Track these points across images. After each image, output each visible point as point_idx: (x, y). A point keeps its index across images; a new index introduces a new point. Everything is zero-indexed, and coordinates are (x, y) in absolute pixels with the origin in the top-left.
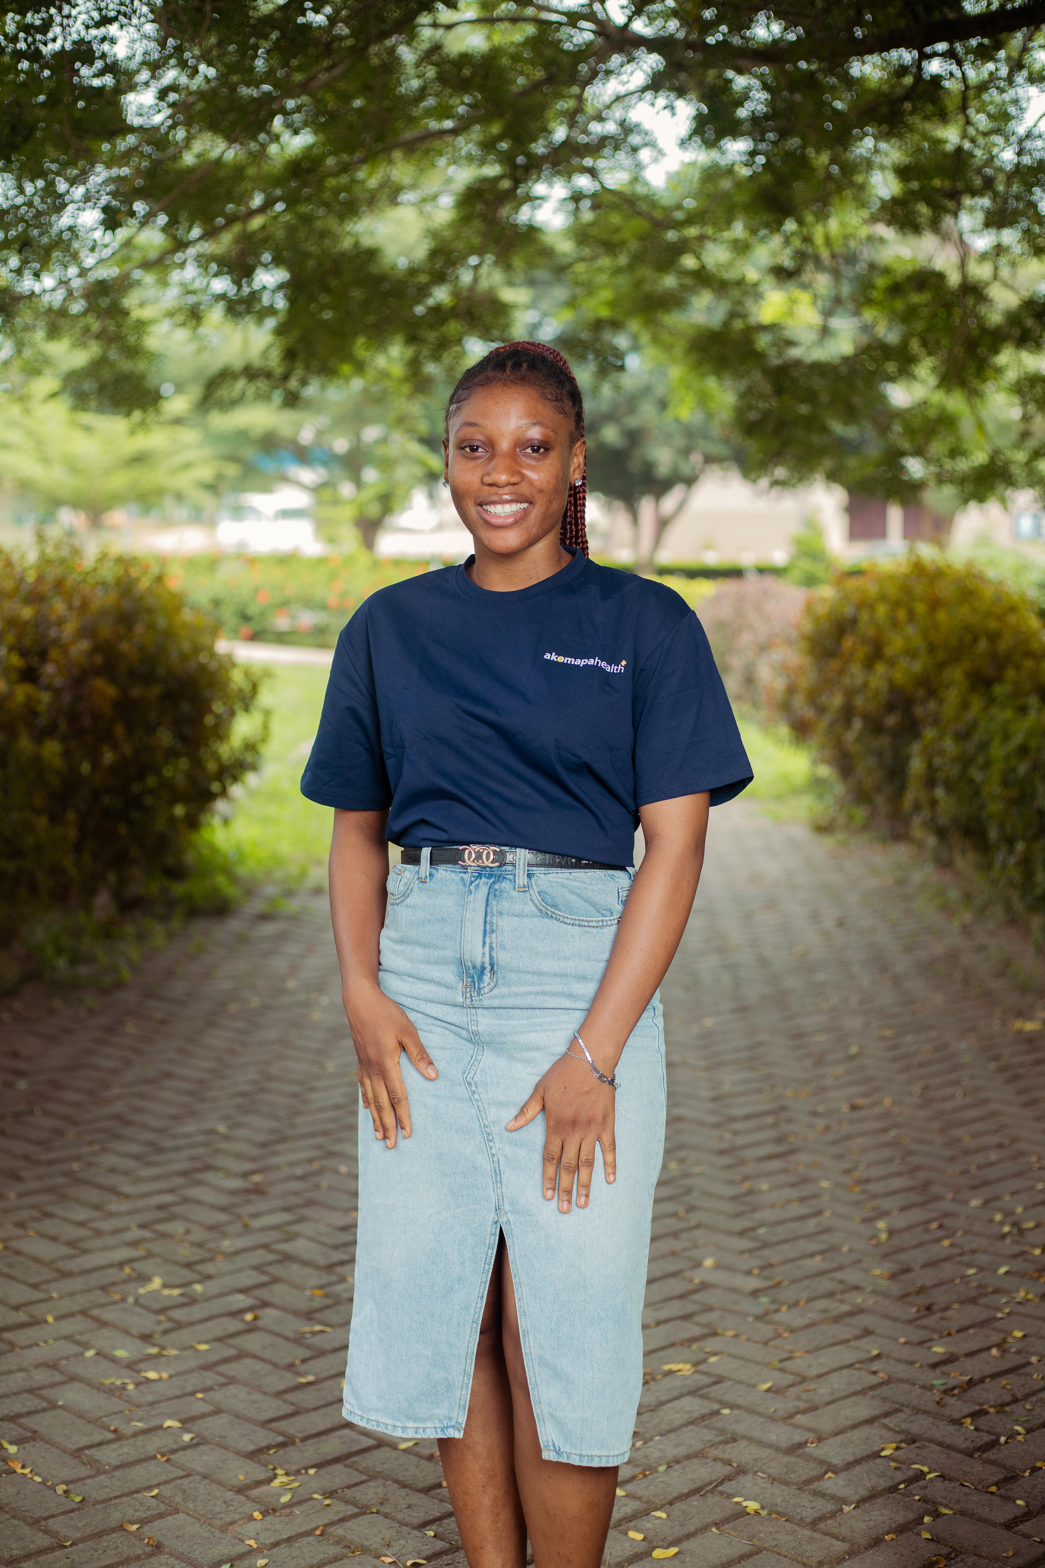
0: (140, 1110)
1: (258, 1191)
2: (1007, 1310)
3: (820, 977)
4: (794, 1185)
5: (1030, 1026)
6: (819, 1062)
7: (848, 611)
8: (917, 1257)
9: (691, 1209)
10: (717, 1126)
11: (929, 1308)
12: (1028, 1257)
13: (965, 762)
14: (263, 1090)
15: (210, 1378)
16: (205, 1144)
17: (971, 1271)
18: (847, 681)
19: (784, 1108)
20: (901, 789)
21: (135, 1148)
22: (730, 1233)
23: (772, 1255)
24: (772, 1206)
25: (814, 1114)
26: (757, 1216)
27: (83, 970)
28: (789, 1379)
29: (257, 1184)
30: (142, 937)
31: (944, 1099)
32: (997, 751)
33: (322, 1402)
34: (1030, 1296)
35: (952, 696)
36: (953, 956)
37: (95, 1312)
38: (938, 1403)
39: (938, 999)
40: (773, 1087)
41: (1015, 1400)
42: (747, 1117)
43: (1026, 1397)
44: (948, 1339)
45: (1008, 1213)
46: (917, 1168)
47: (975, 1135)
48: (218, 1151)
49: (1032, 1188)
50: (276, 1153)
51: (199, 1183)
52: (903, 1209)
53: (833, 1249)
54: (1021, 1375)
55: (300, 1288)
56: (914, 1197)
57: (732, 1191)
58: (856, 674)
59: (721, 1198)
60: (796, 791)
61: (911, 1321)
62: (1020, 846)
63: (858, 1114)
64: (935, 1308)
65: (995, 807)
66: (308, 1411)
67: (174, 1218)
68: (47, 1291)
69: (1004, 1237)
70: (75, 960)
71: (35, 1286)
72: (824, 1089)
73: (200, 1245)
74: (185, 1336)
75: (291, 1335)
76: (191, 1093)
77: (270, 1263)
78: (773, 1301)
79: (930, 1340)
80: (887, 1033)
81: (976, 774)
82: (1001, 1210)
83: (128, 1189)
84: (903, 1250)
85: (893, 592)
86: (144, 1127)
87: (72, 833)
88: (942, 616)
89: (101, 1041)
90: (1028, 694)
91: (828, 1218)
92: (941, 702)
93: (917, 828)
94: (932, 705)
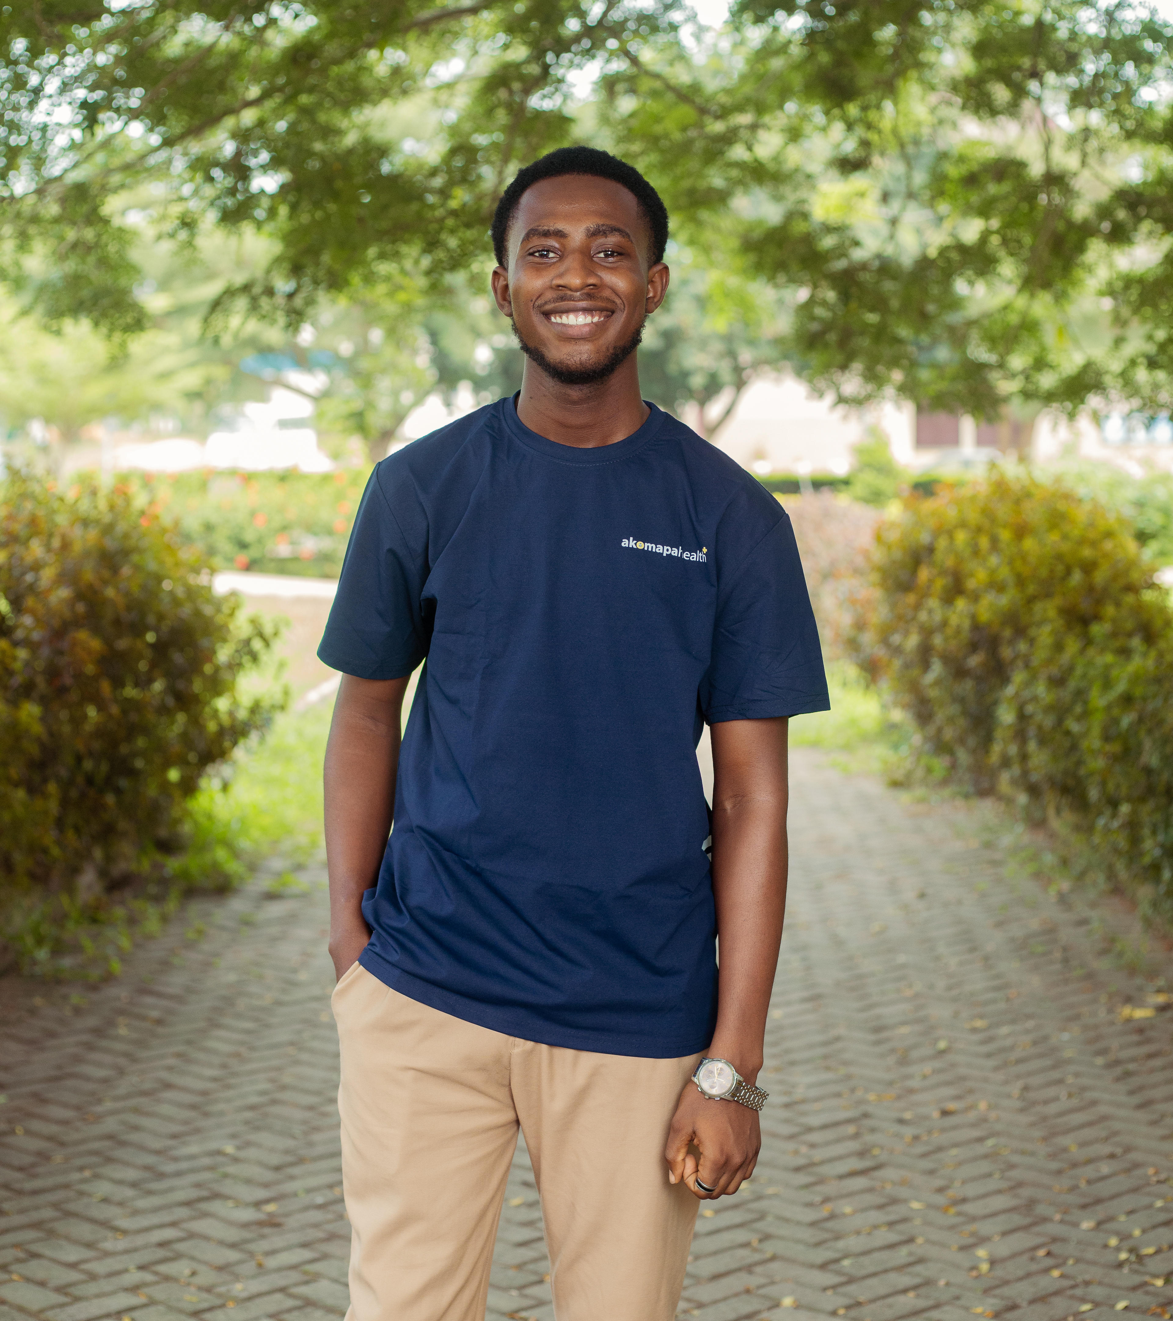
0: (136, 1128)
1: (273, 1223)
3: (902, 959)
4: (880, 1207)
5: (1140, 1014)
6: (904, 1061)
7: (924, 537)
8: (1023, 1291)
9: (766, 1237)
10: (792, 1137)
12: (1150, 1288)
13: (1060, 711)
14: (274, 1102)
16: (211, 1168)
17: (1086, 1307)
18: (923, 618)
19: (865, 1115)
20: (987, 740)
21: (131, 1174)
22: (812, 1266)
23: (858, 1291)
24: (857, 1232)
25: (901, 1121)
26: (841, 1244)
27: (67, 962)
29: (271, 1215)
30: (132, 921)
31: (1046, 1102)
32: (1097, 699)
35: (1044, 636)
36: (1050, 931)
39: (1035, 981)
40: (853, 1090)
42: (825, 1127)
45: (1124, 1237)
46: (1020, 1184)
47: (1083, 1144)
48: (226, 1177)
49: (1150, 1206)
50: (292, 1178)
51: (205, 1215)
52: (1004, 1234)
53: (928, 1283)
56: (1017, 1220)
57: (811, 1215)
58: (933, 609)
59: (798, 1223)
60: (866, 739)
62: (1125, 808)
63: (949, 1121)
65: (1095, 763)
67: (178, 1257)
69: (1120, 1265)
70: (59, 949)
72: (911, 1091)
73: (208, 1290)
76: (193, 1107)
80: (979, 1024)
81: (1074, 727)
82: (1117, 1233)
83: (124, 1223)
84: (1006, 1283)
85: (973, 516)
86: (142, 1148)
87: (53, 806)
88: (1029, 544)
89: (90, 1047)
90: (1130, 635)
91: (919, 1247)
92: (1032, 642)
93: (1004, 784)
94: (1021, 646)
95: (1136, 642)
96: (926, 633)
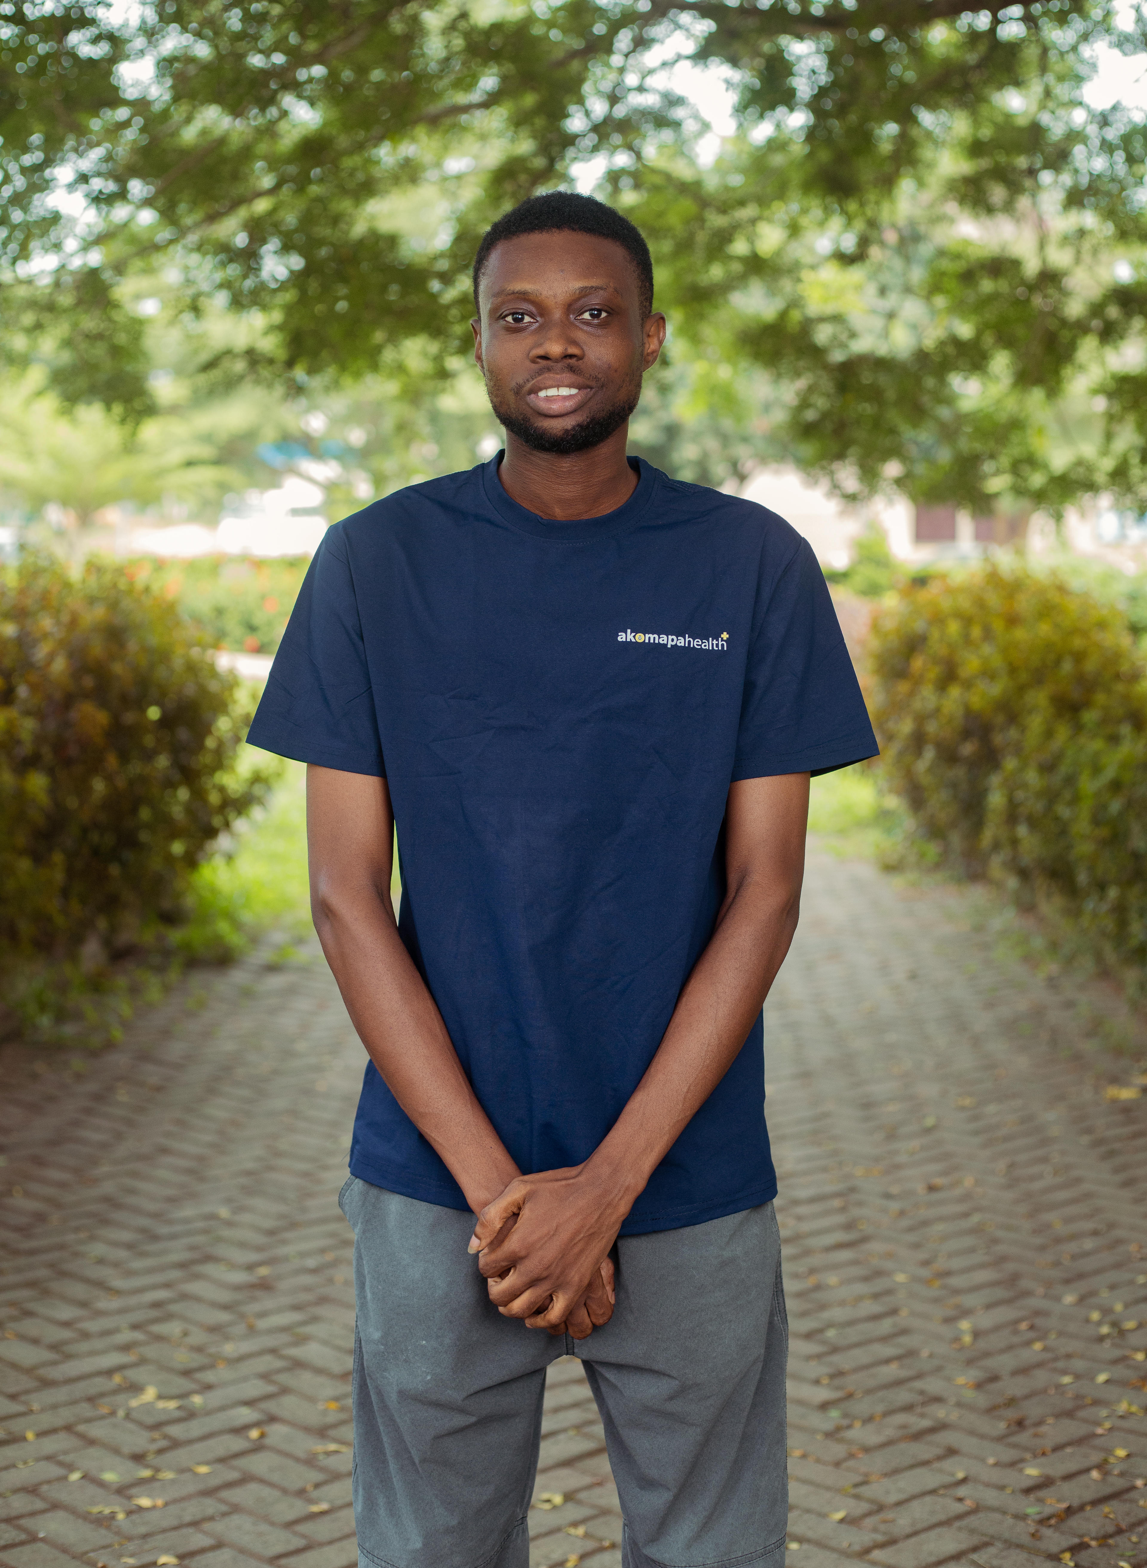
0: (132, 1191)
1: (265, 1286)
2: (1107, 1425)
3: (892, 1037)
4: (866, 1279)
5: (1125, 1094)
6: (892, 1136)
7: (919, 626)
8: (1005, 1362)
11: (1020, 1424)
12: (1130, 1362)
13: (1051, 797)
14: (270, 1168)
15: (210, 1506)
16: (206, 1231)
17: (1067, 1380)
18: (917, 705)
19: (853, 1190)
20: (978, 825)
21: (126, 1236)
22: (798, 1336)
23: (842, 1361)
24: (842, 1303)
25: (888, 1196)
26: (826, 1315)
27: (69, 1030)
28: (864, 1507)
29: (263, 1278)
30: (135, 990)
31: (1032, 1178)
32: (1088, 785)
33: (337, 1535)
34: (1134, 1409)
35: (1036, 723)
36: (1038, 1013)
37: (81, 1428)
38: (1033, 1535)
39: (1022, 1062)
40: (840, 1164)
41: (1119, 1531)
42: (812, 1200)
43: (1133, 1526)
44: (1043, 1460)
45: (1106, 1311)
46: (1003, 1259)
47: (1067, 1221)
48: (219, 1240)
49: (1132, 1282)
50: (284, 1242)
51: (197, 1277)
53: (911, 1354)
54: (1126, 1501)
55: (312, 1400)
56: (1000, 1293)
57: (797, 1286)
58: (927, 698)
60: (860, 824)
61: (1000, 1439)
62: (1113, 892)
63: (936, 1196)
64: (1027, 1422)
65: (1084, 848)
66: (321, 1545)
67: (169, 1317)
68: (25, 1403)
69: (1101, 1339)
70: (61, 1016)
71: (13, 1397)
72: (898, 1167)
73: (199, 1349)
74: (181, 1456)
75: (301, 1455)
76: (190, 1172)
77: (279, 1371)
78: (845, 1415)
79: (1022, 1460)
80: (968, 1102)
81: (1063, 811)
82: (1099, 1308)
83: (118, 1283)
84: (987, 1355)
85: (965, 606)
86: (137, 1210)
87: (59, 876)
88: (1020, 633)
89: (88, 1111)
90: (1119, 721)
91: (904, 1318)
92: (1023, 729)
93: (996, 866)
94: (1013, 733)
95: (1126, 729)
96: (921, 719)
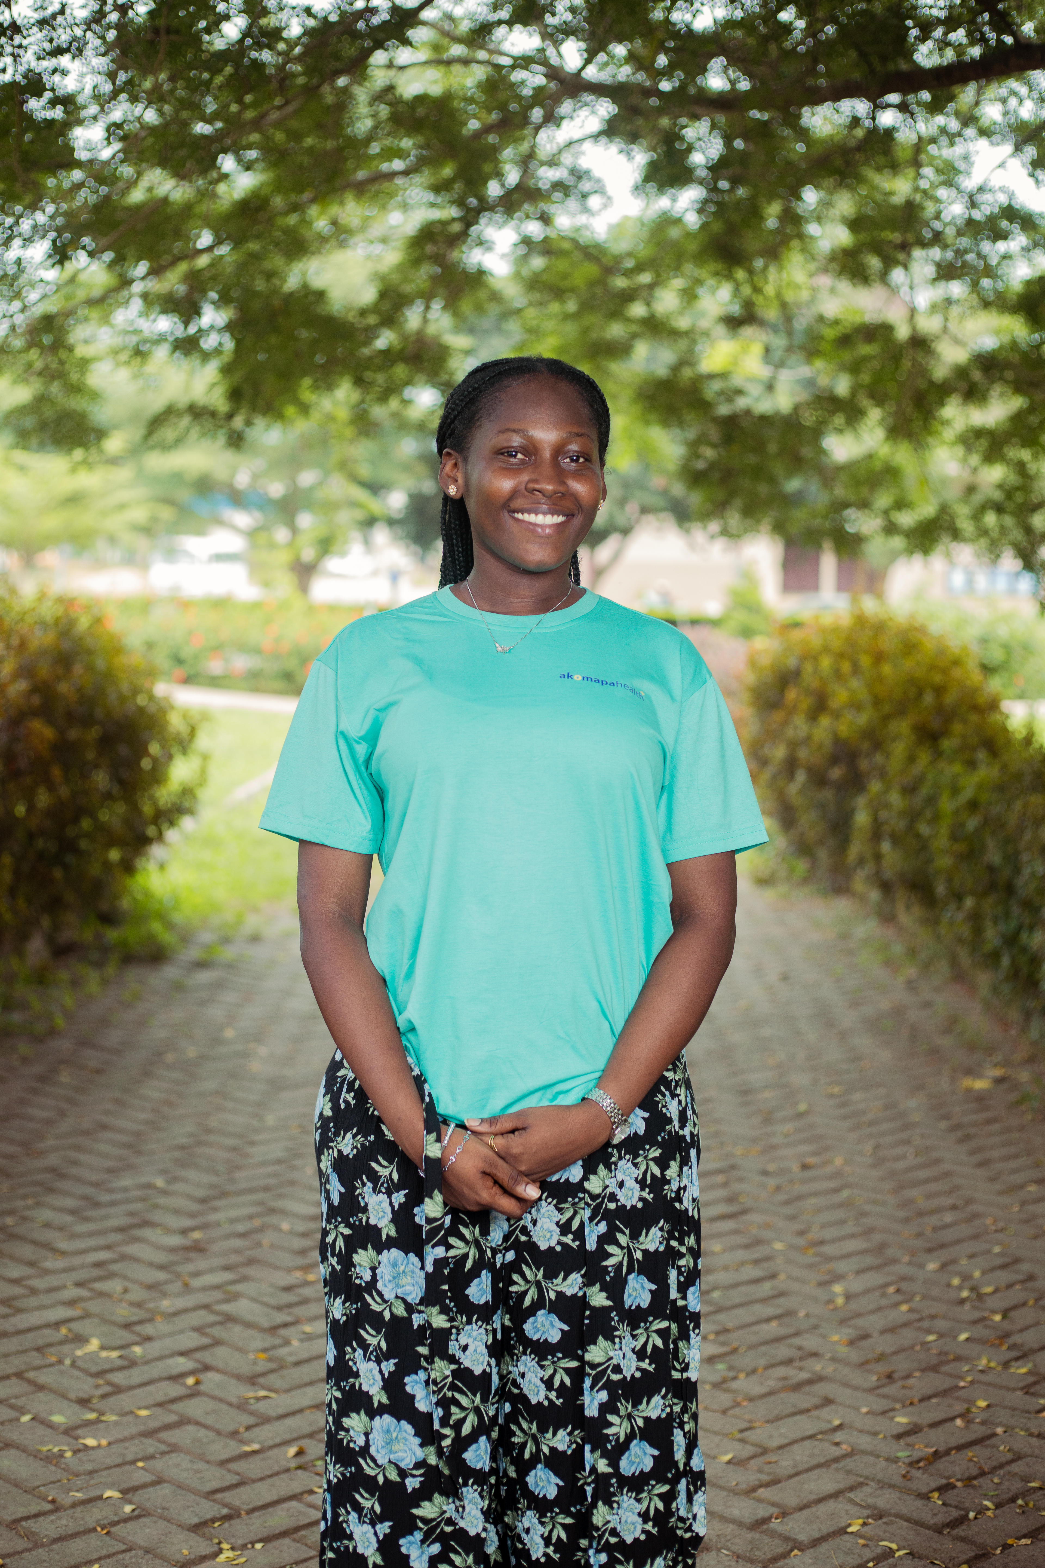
0: (74, 1163)
1: (198, 1249)
2: (969, 1378)
3: (766, 1032)
4: (746, 1247)
5: (979, 1085)
6: (768, 1119)
7: (792, 662)
8: (874, 1322)
11: (890, 1376)
12: (989, 1323)
13: (913, 816)
14: (201, 1144)
15: (150, 1446)
16: (143, 1199)
17: (931, 1338)
18: (790, 733)
19: (733, 1167)
20: (845, 842)
21: (70, 1203)
23: (727, 1319)
24: (725, 1268)
25: (765, 1173)
26: (710, 1279)
27: (16, 1018)
28: (750, 1450)
29: (196, 1241)
30: (76, 983)
31: (896, 1159)
32: (947, 805)
33: (268, 1472)
34: (992, 1364)
35: (899, 749)
36: (899, 1012)
37: (31, 1375)
38: (904, 1476)
39: (886, 1055)
40: (724, 1144)
41: (983, 1474)
43: (994, 1470)
44: (911, 1409)
45: (966, 1277)
46: (871, 1230)
47: (929, 1196)
48: (156, 1206)
49: (989, 1252)
50: (215, 1210)
51: (137, 1240)
53: (789, 1314)
54: (986, 1447)
55: (243, 1351)
56: (869, 1260)
58: (800, 725)
61: (872, 1390)
62: (969, 902)
63: (809, 1174)
64: (896, 1376)
65: (943, 862)
66: (253, 1481)
67: (111, 1276)
69: (962, 1302)
70: (8, 1006)
72: (774, 1147)
73: (139, 1305)
74: (123, 1400)
75: (234, 1400)
76: (128, 1146)
77: (212, 1325)
78: (731, 1368)
79: (893, 1409)
80: (836, 1090)
81: (925, 830)
82: (959, 1274)
83: (63, 1245)
84: (859, 1315)
85: (836, 644)
86: (80, 1180)
88: (887, 669)
89: (34, 1091)
90: (976, 749)
91: (782, 1282)
92: (888, 755)
93: (859, 882)
94: (878, 758)
95: (981, 755)
96: (793, 746)
